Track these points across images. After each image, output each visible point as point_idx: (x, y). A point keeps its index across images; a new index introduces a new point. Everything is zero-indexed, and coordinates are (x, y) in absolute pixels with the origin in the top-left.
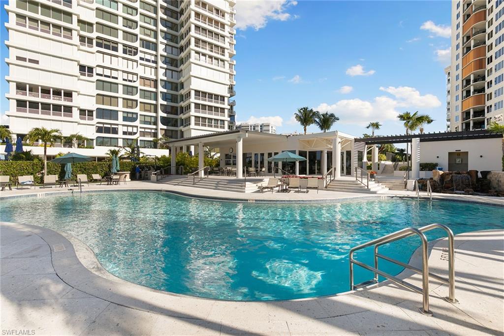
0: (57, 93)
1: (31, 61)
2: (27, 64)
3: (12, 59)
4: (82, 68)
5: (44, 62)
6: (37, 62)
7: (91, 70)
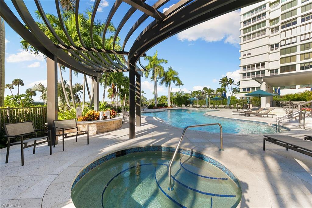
0: (258, 65)
1: (248, 54)
2: (247, 56)
3: (242, 57)
4: (272, 46)
5: (253, 53)
6: (250, 54)
7: (277, 45)
